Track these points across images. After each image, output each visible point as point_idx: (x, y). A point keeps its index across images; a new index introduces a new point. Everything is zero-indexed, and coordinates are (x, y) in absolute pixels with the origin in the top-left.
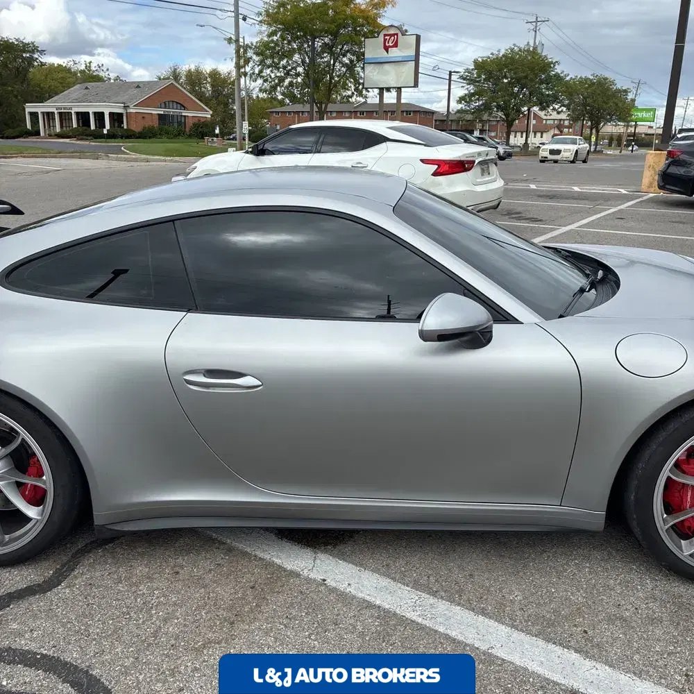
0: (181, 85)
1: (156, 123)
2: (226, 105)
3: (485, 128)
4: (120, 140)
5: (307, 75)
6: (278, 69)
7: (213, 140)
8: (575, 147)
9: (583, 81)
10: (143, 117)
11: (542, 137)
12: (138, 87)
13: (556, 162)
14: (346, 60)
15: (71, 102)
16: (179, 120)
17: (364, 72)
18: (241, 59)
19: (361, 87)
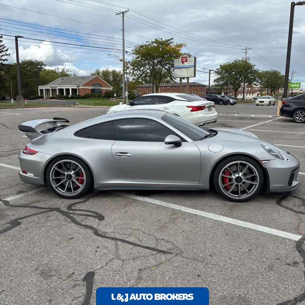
0: (100, 77)
1: (90, 92)
2: (118, 84)
3: (228, 92)
4: (75, 99)
5: (151, 73)
6: (140, 71)
7: (113, 99)
8: (269, 100)
9: (267, 73)
10: (85, 90)
11: (253, 95)
12: (83, 78)
13: (262, 105)
14: (167, 67)
15: (56, 85)
16: (99, 91)
17: (174, 72)
18: (125, 67)
19: (173, 77)
